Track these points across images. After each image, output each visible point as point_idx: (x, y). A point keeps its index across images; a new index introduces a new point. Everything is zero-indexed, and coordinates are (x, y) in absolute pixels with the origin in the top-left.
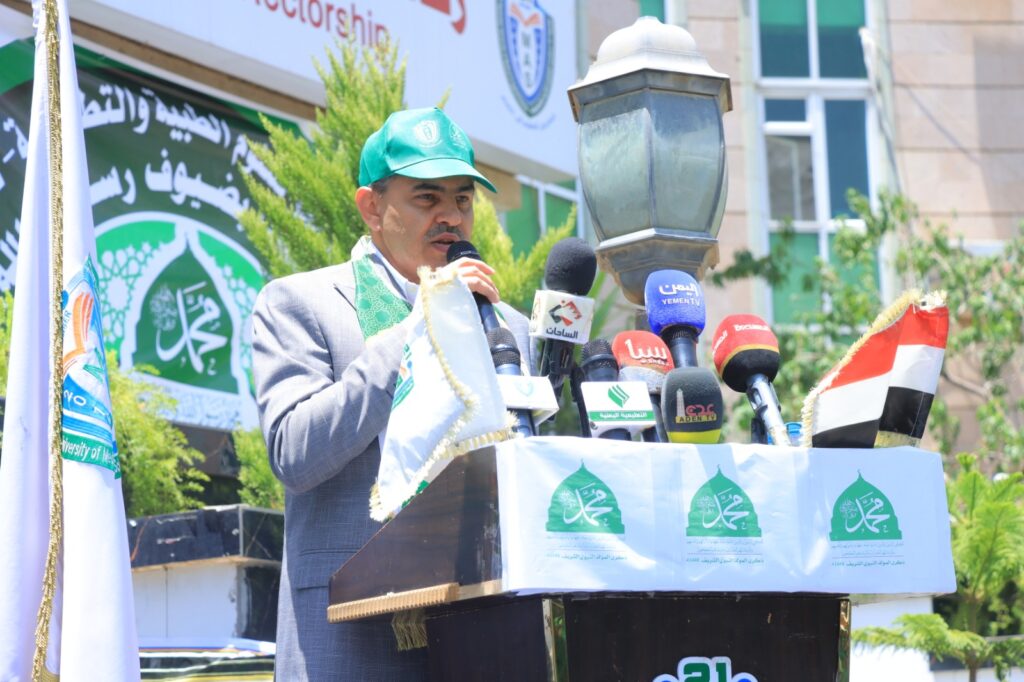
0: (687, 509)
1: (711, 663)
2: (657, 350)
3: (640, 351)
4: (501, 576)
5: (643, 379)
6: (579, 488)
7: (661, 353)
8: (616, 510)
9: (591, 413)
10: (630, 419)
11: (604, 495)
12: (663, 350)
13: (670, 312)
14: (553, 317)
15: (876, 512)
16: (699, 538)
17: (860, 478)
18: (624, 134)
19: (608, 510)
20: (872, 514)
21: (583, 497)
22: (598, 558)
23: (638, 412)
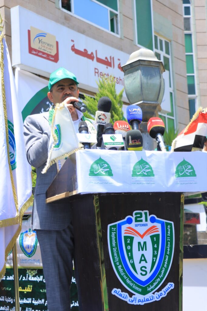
0: (132, 169)
1: (143, 212)
2: (125, 126)
3: (121, 126)
4: (77, 189)
5: (121, 133)
6: (99, 163)
7: (127, 126)
8: (111, 170)
9: (105, 143)
10: (116, 144)
11: (107, 165)
12: (128, 126)
13: (132, 116)
14: (99, 118)
15: (188, 169)
16: (136, 177)
17: (184, 160)
18: (135, 77)
19: (108, 169)
20: (188, 170)
21: (100, 166)
22: (105, 183)
23: (119, 143)
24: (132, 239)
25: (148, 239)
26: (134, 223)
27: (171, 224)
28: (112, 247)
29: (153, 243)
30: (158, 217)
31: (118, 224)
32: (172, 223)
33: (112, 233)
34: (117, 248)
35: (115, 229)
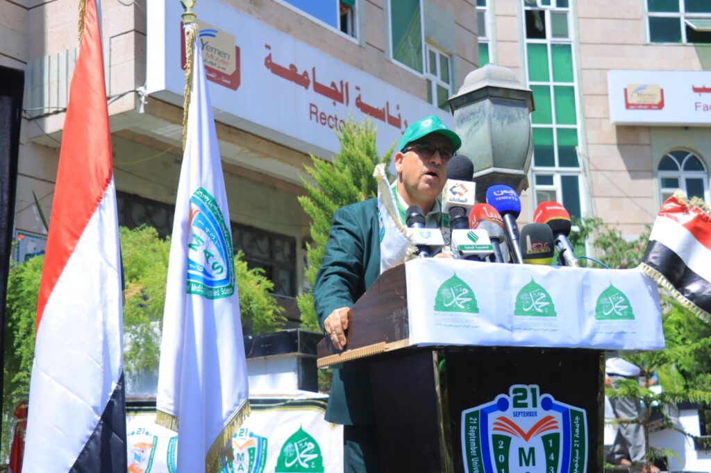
0: (514, 300)
1: (528, 388)
3: (492, 213)
4: (408, 337)
6: (452, 287)
8: (474, 300)
10: (480, 249)
11: (467, 291)
14: (452, 192)
15: (620, 304)
16: (522, 317)
17: (611, 285)
18: (477, 120)
19: (470, 299)
21: (455, 292)
22: (464, 326)
23: (484, 246)
24: (507, 440)
25: (536, 442)
26: (511, 409)
27: (582, 413)
28: (470, 457)
29: (548, 451)
30: (556, 399)
31: (482, 410)
32: (584, 411)
33: (470, 427)
34: (480, 459)
35: (476, 419)
